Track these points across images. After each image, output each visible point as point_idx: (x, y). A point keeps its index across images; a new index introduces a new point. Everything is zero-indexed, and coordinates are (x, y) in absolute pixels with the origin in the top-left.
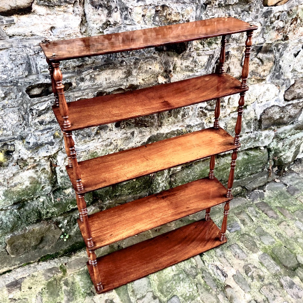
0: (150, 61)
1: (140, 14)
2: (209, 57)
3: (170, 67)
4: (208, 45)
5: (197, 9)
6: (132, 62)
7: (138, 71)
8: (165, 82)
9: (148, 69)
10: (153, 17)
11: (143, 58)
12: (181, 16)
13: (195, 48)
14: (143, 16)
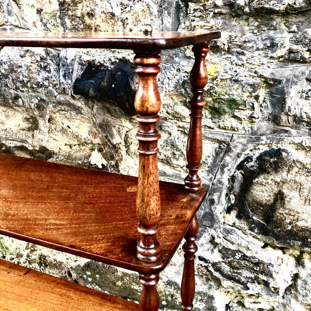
0: (67, 111)
1: (33, 6)
2: (217, 145)
3: (112, 136)
4: (211, 113)
5: (160, 12)
6: (32, 103)
7: (48, 124)
8: (103, 165)
9: (65, 126)
10: (60, 17)
11: (54, 102)
12: (121, 24)
13: (170, 111)
14: (39, 11)
